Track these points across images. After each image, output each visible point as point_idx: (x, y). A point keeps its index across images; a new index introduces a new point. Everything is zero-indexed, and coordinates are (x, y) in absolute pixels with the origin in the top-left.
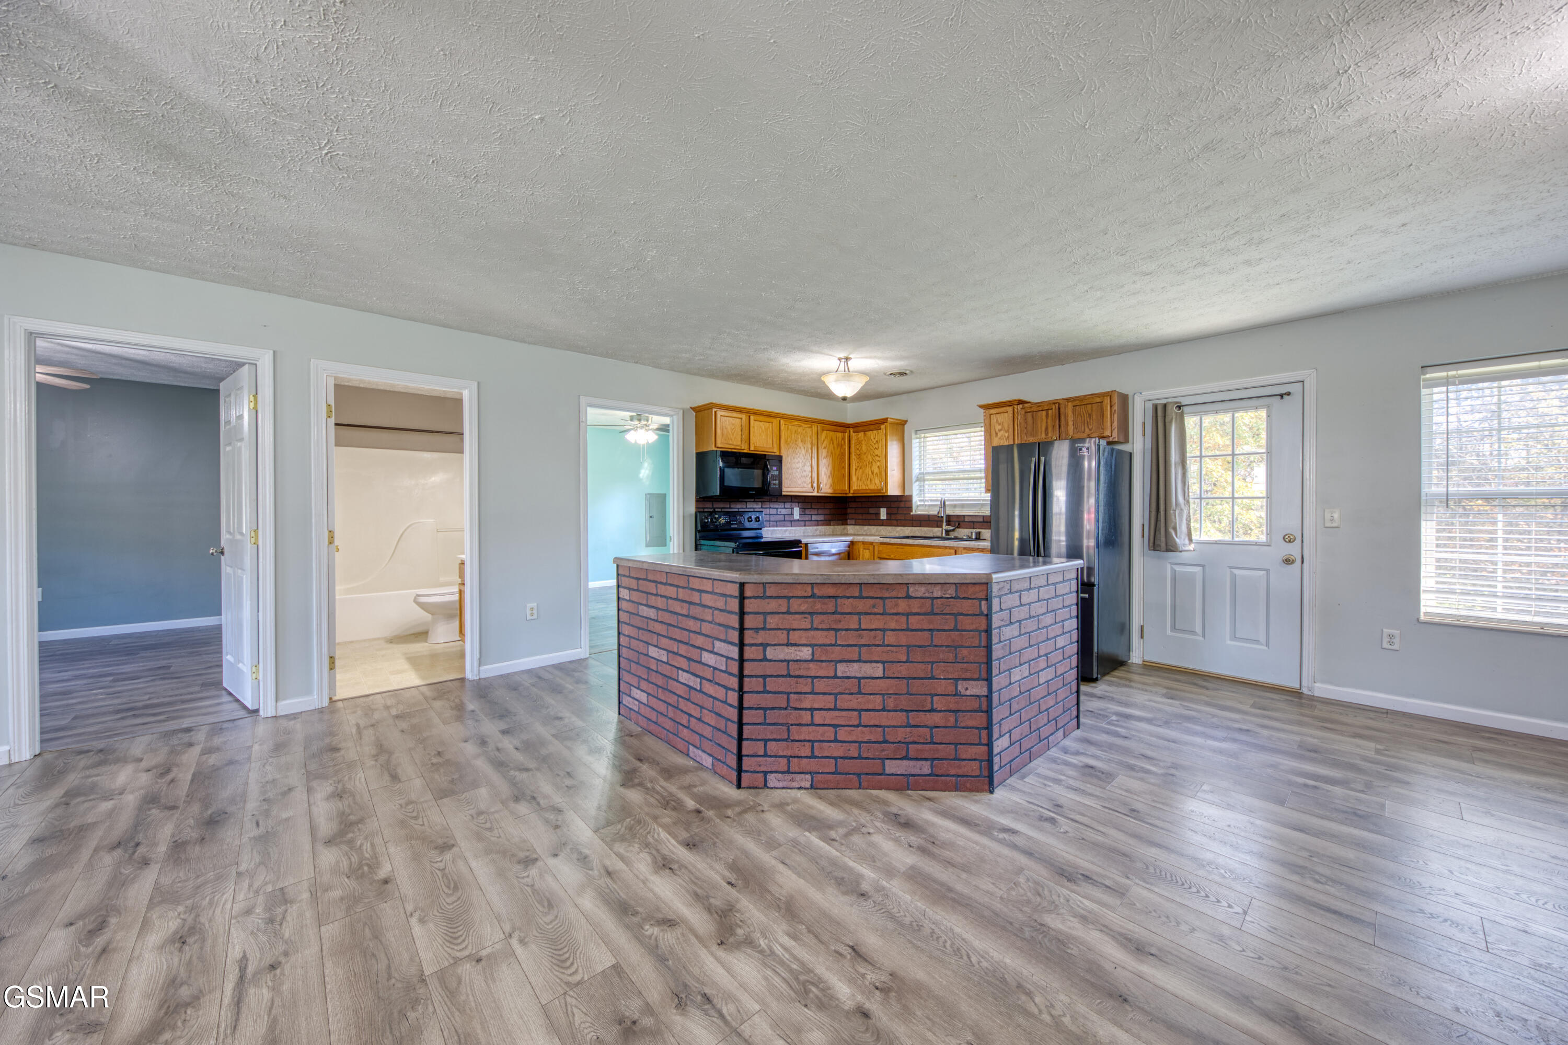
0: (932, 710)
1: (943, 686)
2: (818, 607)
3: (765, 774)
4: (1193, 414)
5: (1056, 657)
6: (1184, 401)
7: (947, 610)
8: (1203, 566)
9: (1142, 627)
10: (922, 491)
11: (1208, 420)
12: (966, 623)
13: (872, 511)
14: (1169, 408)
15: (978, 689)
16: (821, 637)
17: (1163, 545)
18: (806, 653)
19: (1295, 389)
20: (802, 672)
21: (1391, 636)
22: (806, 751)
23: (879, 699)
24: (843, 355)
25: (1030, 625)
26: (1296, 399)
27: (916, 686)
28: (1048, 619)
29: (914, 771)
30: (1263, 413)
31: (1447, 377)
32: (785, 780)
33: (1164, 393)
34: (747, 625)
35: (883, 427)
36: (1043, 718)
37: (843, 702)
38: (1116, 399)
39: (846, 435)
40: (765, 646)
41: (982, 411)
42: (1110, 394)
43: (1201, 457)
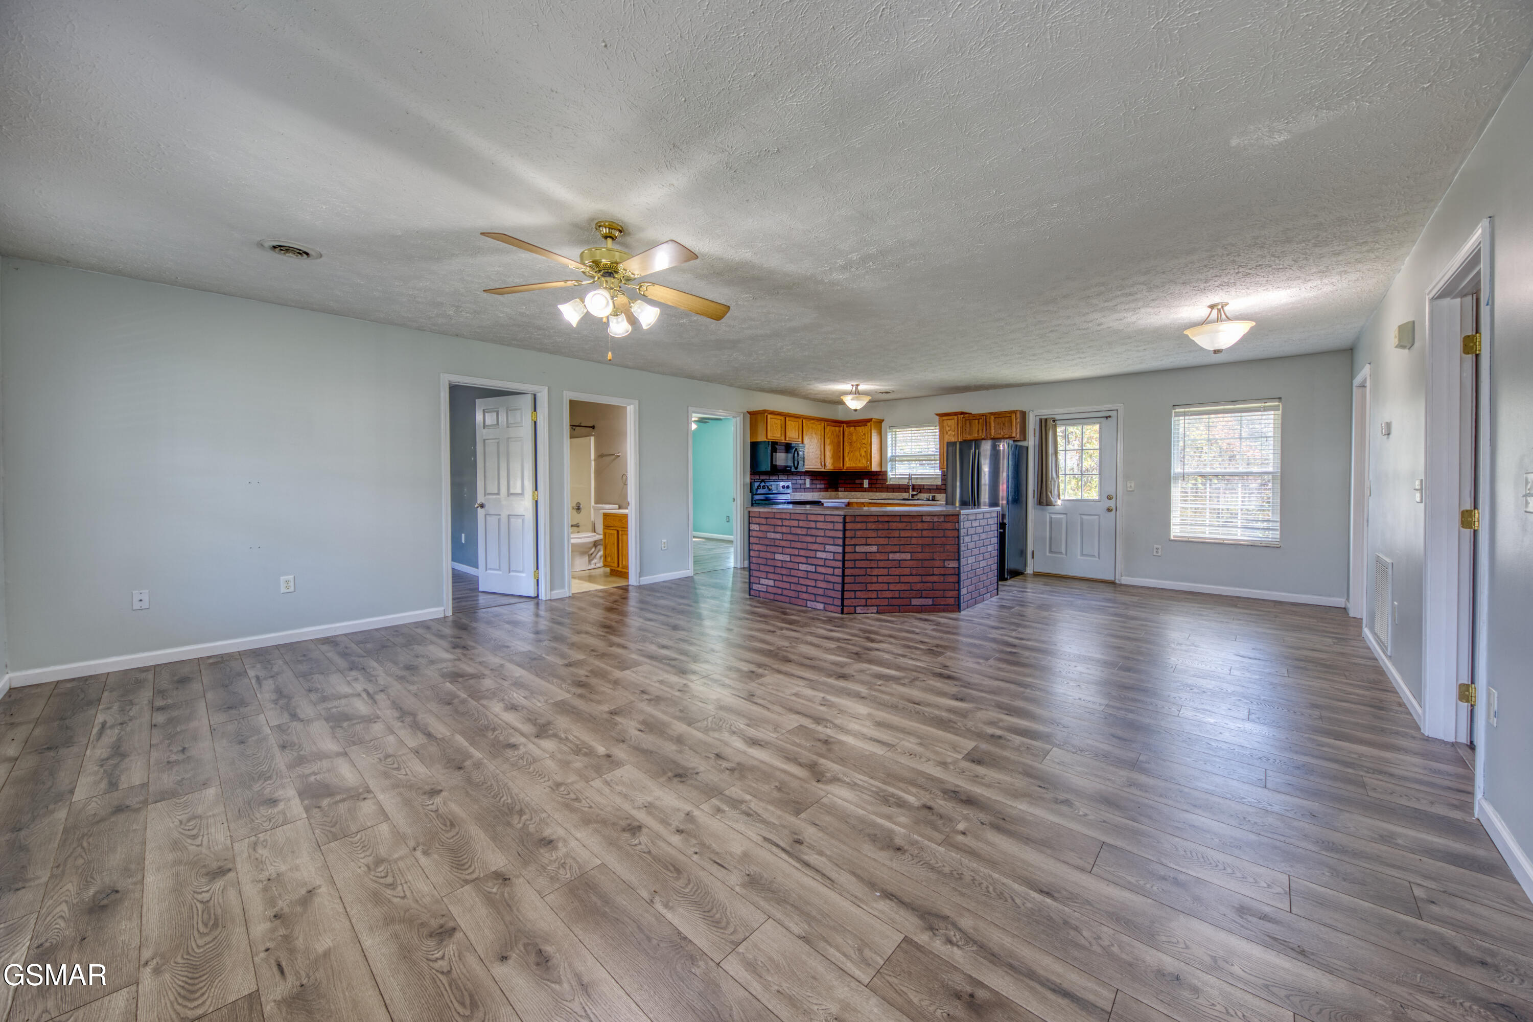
0: (933, 575)
1: (938, 563)
2: (880, 526)
3: (855, 607)
4: (1062, 425)
5: (987, 555)
6: (1057, 417)
7: (940, 528)
8: (1066, 514)
9: (1033, 552)
10: (893, 468)
11: (1071, 429)
12: (949, 533)
13: (857, 481)
14: (1048, 421)
15: (953, 564)
16: (882, 541)
17: (1045, 502)
18: (874, 549)
19: (1113, 414)
20: (873, 558)
21: (1157, 549)
22: (874, 595)
23: (908, 570)
24: (855, 383)
25: (976, 538)
26: (1113, 420)
27: (926, 563)
28: (983, 536)
29: (924, 603)
30: (1097, 427)
31: (1185, 412)
32: (865, 610)
33: (1046, 412)
34: (847, 536)
35: (868, 424)
36: (981, 585)
37: (892, 571)
38: (1018, 415)
39: (842, 429)
40: (855, 545)
41: (938, 417)
42: (1015, 412)
43: (1065, 450)
